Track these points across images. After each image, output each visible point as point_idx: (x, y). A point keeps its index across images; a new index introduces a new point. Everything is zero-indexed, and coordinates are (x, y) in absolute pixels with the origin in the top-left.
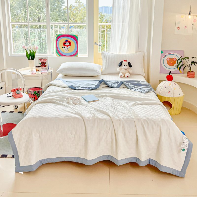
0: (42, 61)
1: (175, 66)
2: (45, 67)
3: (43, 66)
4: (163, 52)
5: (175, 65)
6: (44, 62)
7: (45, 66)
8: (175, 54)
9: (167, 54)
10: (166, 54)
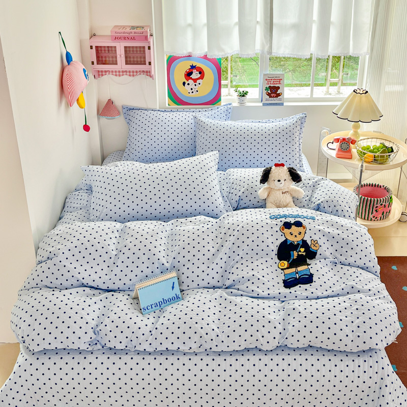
0: (272, 83)
2: (277, 97)
3: (272, 95)
6: (275, 85)
7: (279, 95)
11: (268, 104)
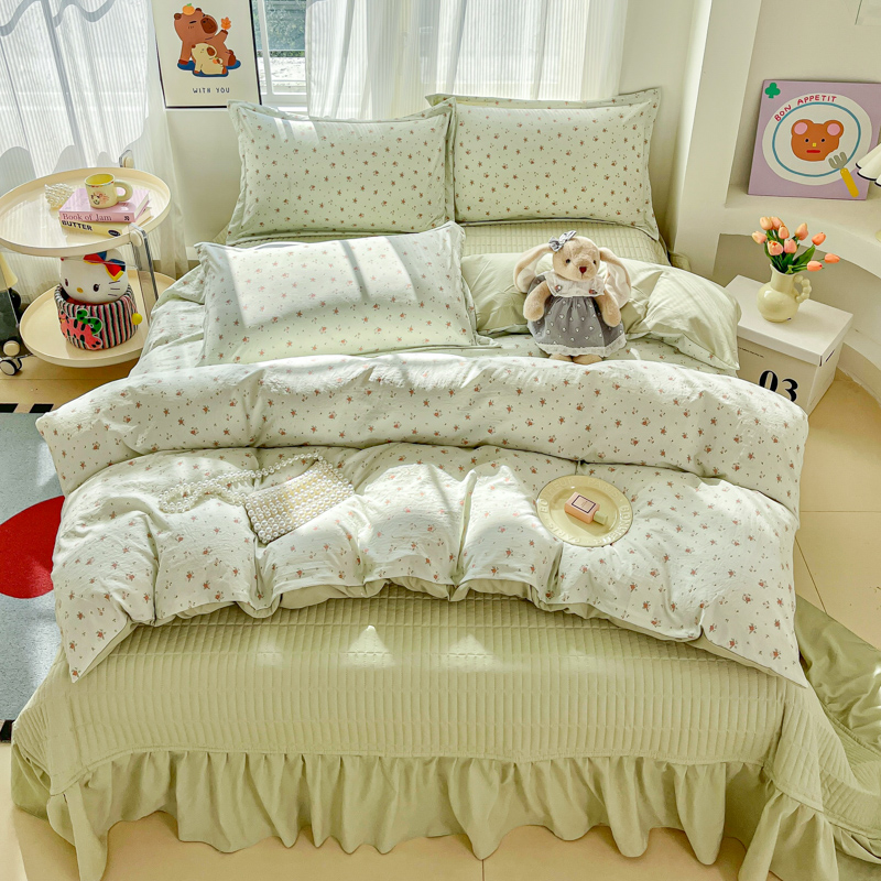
1: (830, 160)
4: (778, 92)
5: (831, 155)
8: (840, 100)
9: (797, 99)
10: (793, 103)
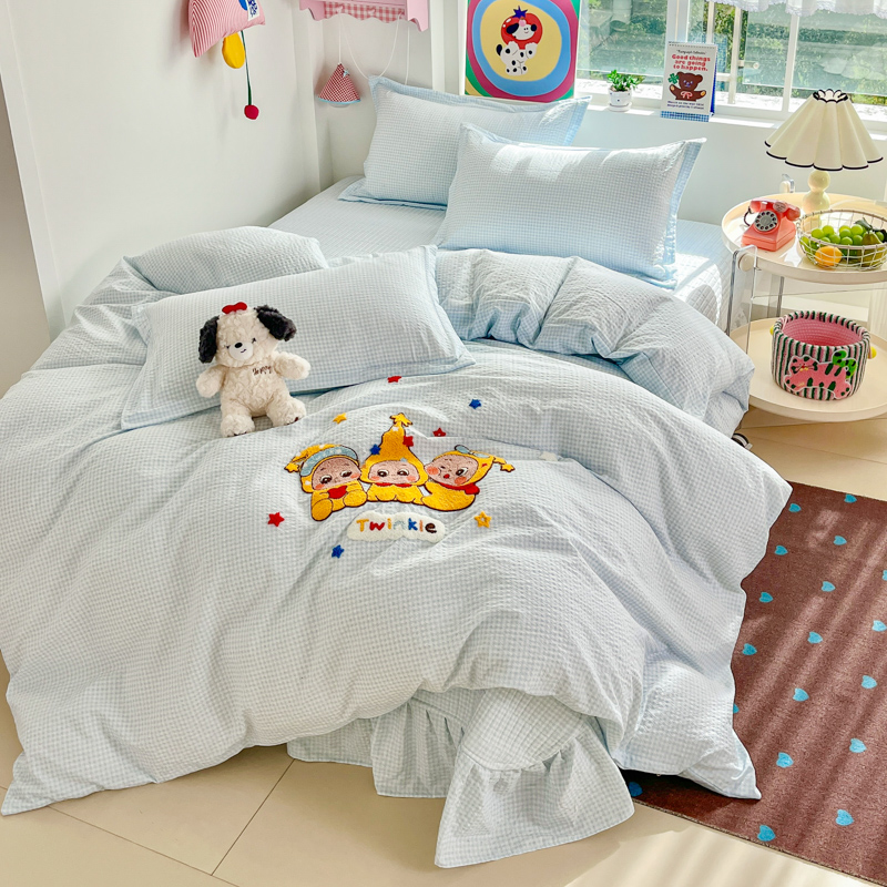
2: (693, 99)
11: (673, 115)
